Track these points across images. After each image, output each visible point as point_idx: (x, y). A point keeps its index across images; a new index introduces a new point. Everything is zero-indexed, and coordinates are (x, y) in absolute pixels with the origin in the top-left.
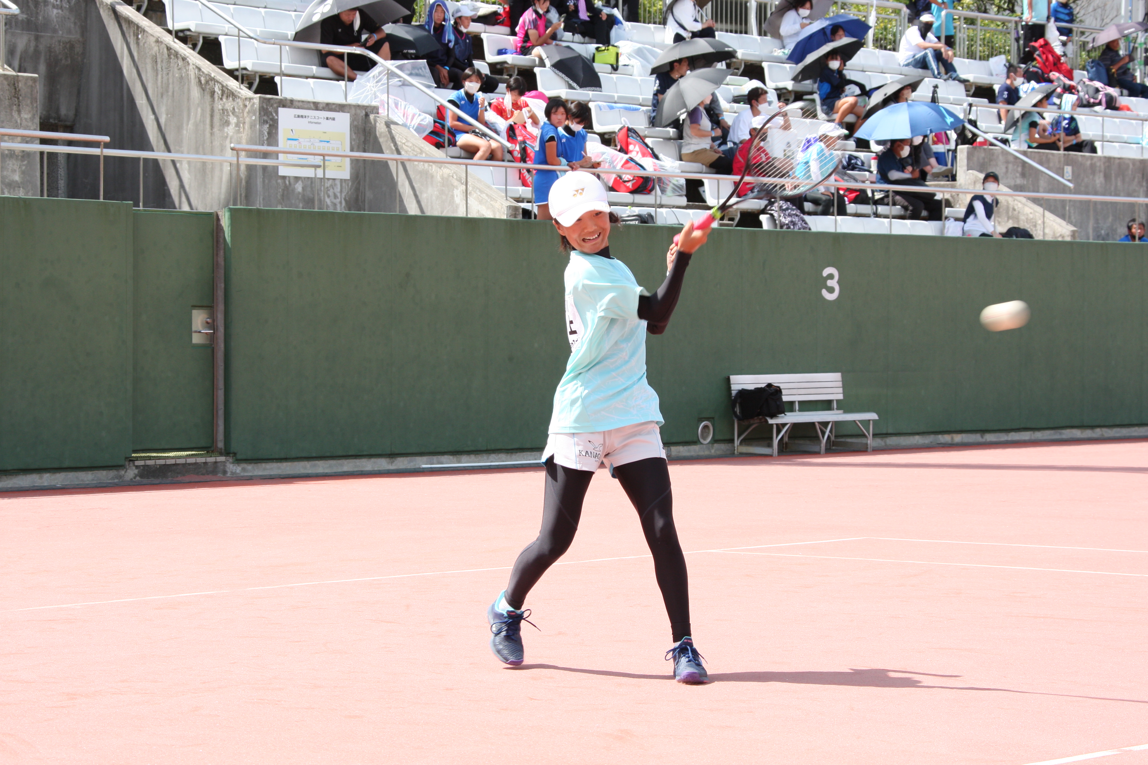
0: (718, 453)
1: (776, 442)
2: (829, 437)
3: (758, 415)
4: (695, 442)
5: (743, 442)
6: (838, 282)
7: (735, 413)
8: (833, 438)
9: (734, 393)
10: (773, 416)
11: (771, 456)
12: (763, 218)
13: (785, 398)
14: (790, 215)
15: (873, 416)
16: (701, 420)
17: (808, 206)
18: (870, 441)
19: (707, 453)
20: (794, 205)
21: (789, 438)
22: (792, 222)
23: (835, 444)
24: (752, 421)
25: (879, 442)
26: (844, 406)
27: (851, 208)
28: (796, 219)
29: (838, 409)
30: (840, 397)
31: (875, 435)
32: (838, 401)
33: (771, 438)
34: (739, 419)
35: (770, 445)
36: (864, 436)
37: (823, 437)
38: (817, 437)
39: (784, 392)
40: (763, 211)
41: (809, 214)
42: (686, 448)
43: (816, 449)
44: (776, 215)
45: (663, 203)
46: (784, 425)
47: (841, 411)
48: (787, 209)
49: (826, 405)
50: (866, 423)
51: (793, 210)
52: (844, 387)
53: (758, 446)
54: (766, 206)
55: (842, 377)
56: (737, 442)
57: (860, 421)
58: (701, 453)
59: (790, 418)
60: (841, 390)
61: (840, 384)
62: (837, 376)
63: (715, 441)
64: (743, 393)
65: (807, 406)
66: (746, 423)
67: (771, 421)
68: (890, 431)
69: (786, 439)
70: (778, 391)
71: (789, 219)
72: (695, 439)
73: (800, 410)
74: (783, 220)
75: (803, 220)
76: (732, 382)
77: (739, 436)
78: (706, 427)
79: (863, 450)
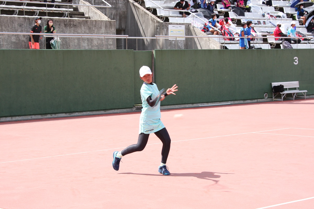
0: (269, 100)
1: (282, 98)
2: (295, 96)
3: (278, 92)
4: (264, 98)
5: (274, 98)
6: (298, 60)
7: (273, 91)
8: (297, 96)
9: (273, 87)
10: (282, 92)
11: (281, 101)
12: (281, 45)
13: (284, 88)
14: (287, 44)
15: (306, 91)
16: (265, 93)
17: (292, 42)
18: (305, 97)
19: (266, 101)
20: (288, 42)
21: (286, 96)
22: (288, 46)
23: (297, 97)
24: (277, 93)
25: (308, 97)
26: (299, 89)
27: (302, 42)
28: (289, 45)
29: (298, 89)
30: (298, 87)
31: (307, 95)
32: (298, 88)
33: (281, 97)
34: (274, 93)
35: (281, 99)
36: (304, 95)
37: (294, 96)
38: (292, 96)
39: (284, 86)
40: (281, 44)
41: (293, 43)
42: (261, 100)
43: (292, 99)
44: (284, 44)
45: (257, 42)
46: (285, 94)
47: (299, 90)
48: (287, 43)
49: (295, 89)
50: (304, 93)
51: (288, 43)
52: (299, 84)
53: (278, 99)
54: (282, 42)
55: (299, 82)
56: (273, 98)
57: (303, 92)
58: (265, 101)
59: (286, 92)
60: (298, 85)
61: (298, 84)
62: (298, 82)
63: (268, 98)
64: (275, 87)
65: (290, 89)
66: (275, 93)
67: (281, 93)
68: (311, 94)
69: (285, 97)
70: (283, 86)
71: (287, 45)
72: (263, 98)
73: (289, 90)
74: (286, 45)
75: (291, 45)
76: (272, 84)
77: (274, 97)
78: (266, 95)
79: (304, 99)
